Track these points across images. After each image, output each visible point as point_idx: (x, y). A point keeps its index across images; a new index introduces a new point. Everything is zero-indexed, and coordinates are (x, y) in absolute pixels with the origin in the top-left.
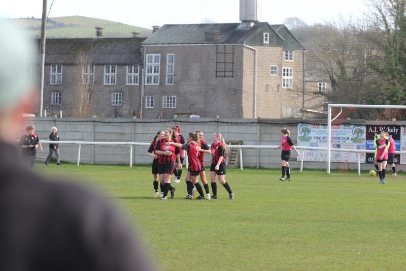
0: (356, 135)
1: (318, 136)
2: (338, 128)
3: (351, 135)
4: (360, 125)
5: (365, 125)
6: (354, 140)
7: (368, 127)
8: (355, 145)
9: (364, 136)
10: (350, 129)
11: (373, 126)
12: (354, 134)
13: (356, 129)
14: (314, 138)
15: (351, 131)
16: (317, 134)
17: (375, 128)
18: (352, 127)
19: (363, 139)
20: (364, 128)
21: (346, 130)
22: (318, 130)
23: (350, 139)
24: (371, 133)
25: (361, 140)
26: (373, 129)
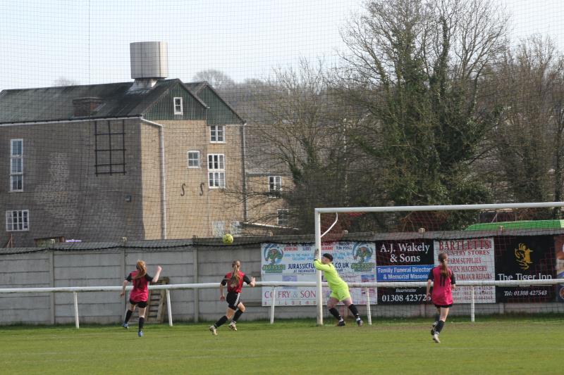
1: (296, 262)
2: (329, 249)
3: (351, 260)
4: (365, 242)
5: (373, 242)
6: (357, 267)
7: (379, 244)
8: (359, 274)
9: (373, 259)
10: (348, 248)
11: (387, 243)
12: (355, 258)
13: (360, 250)
14: (290, 267)
15: (350, 251)
16: (294, 259)
17: (391, 245)
18: (352, 245)
19: (371, 264)
20: (372, 247)
21: (342, 251)
22: (295, 252)
23: (349, 265)
24: (384, 253)
25: (369, 267)
26: (388, 247)
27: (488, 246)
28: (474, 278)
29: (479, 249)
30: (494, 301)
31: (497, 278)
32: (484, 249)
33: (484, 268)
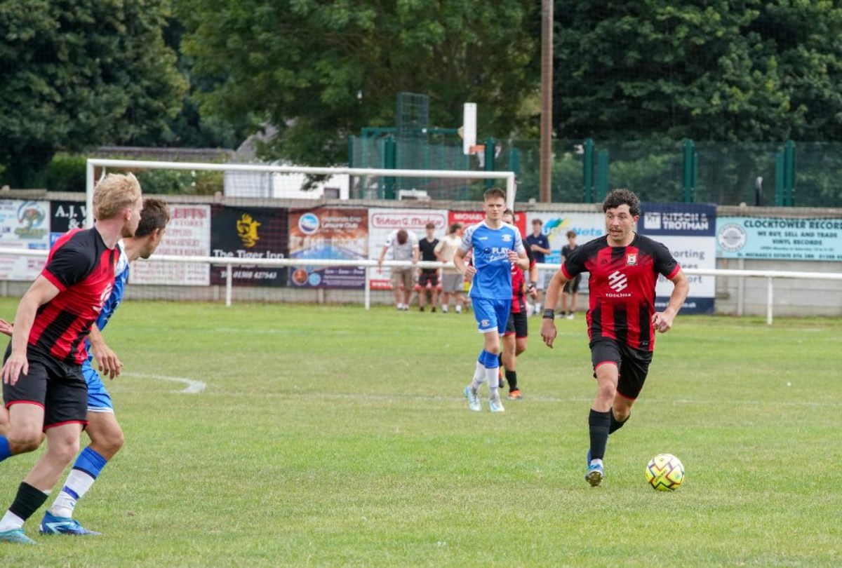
0: (26, 223)
3: (14, 224)
4: (36, 200)
5: (47, 200)
6: (24, 234)
7: (55, 205)
8: (26, 242)
9: (46, 224)
10: (11, 209)
11: (66, 205)
12: (21, 221)
13: (27, 212)
15: (14, 213)
17: (72, 208)
18: (17, 204)
19: (42, 230)
20: (44, 208)
21: (2, 212)
23: (13, 230)
24: (60, 217)
25: (39, 234)
26: (67, 211)
27: (202, 214)
28: (181, 253)
29: (190, 218)
30: (207, 282)
31: (212, 254)
32: (197, 219)
33: (195, 242)
